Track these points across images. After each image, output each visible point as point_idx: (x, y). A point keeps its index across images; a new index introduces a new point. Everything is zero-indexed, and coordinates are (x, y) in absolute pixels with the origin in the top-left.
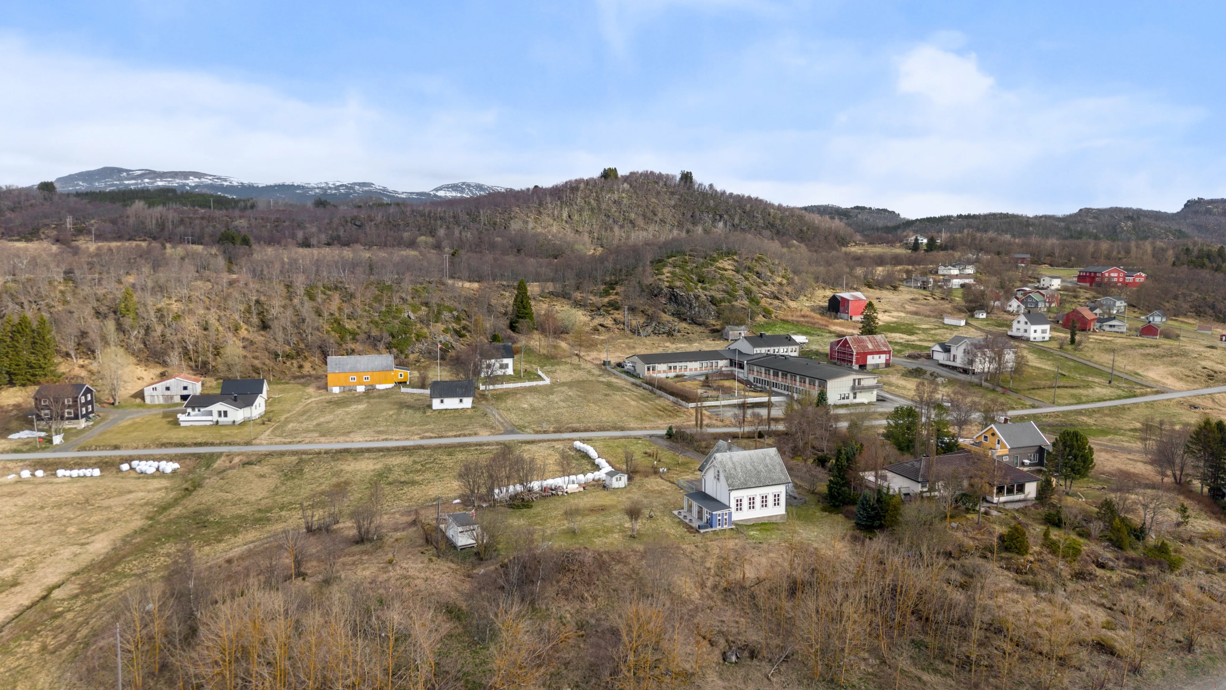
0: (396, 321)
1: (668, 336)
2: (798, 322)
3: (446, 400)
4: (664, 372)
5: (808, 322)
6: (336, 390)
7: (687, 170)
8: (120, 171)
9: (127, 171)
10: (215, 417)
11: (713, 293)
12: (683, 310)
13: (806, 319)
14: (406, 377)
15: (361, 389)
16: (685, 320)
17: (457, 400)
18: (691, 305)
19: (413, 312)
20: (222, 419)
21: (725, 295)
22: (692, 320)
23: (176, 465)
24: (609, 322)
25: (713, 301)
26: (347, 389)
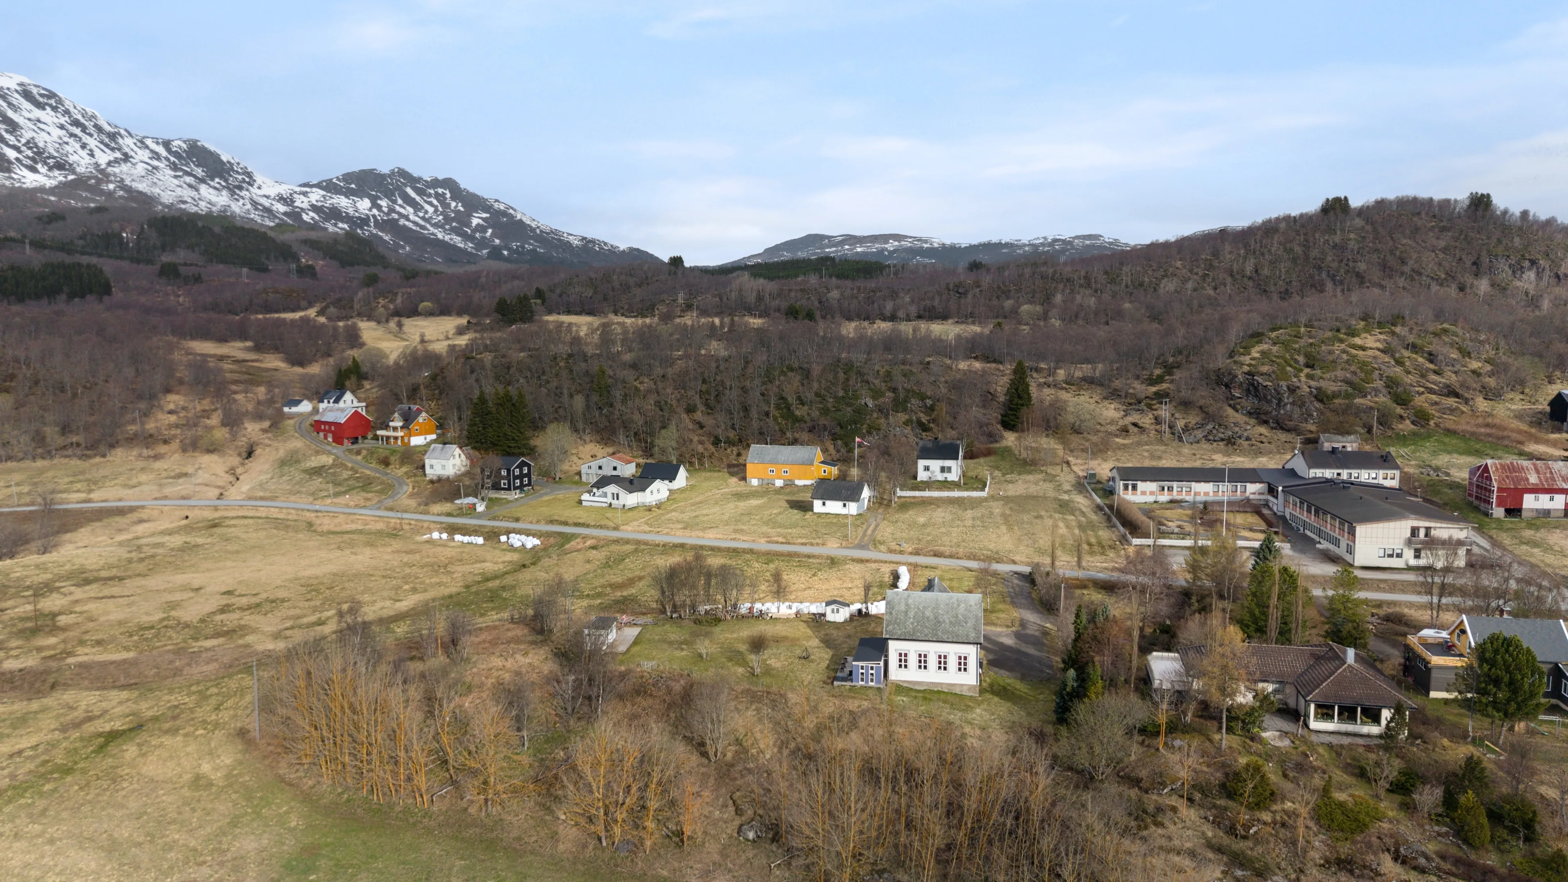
0: (849, 409)
1: (1227, 445)
2: (1473, 434)
3: (828, 503)
4: (1152, 493)
5: (1489, 435)
6: (755, 482)
7: (1482, 190)
8: (822, 237)
9: (829, 237)
10: (609, 499)
11: (1323, 384)
12: (1266, 407)
13: (1488, 430)
14: (830, 473)
15: (779, 483)
16: (1266, 422)
17: (840, 504)
18: (1280, 400)
19: (874, 398)
20: (615, 502)
21: (1345, 387)
22: (1277, 422)
23: (537, 542)
24: (1146, 420)
25: (1320, 396)
26: (765, 482)
